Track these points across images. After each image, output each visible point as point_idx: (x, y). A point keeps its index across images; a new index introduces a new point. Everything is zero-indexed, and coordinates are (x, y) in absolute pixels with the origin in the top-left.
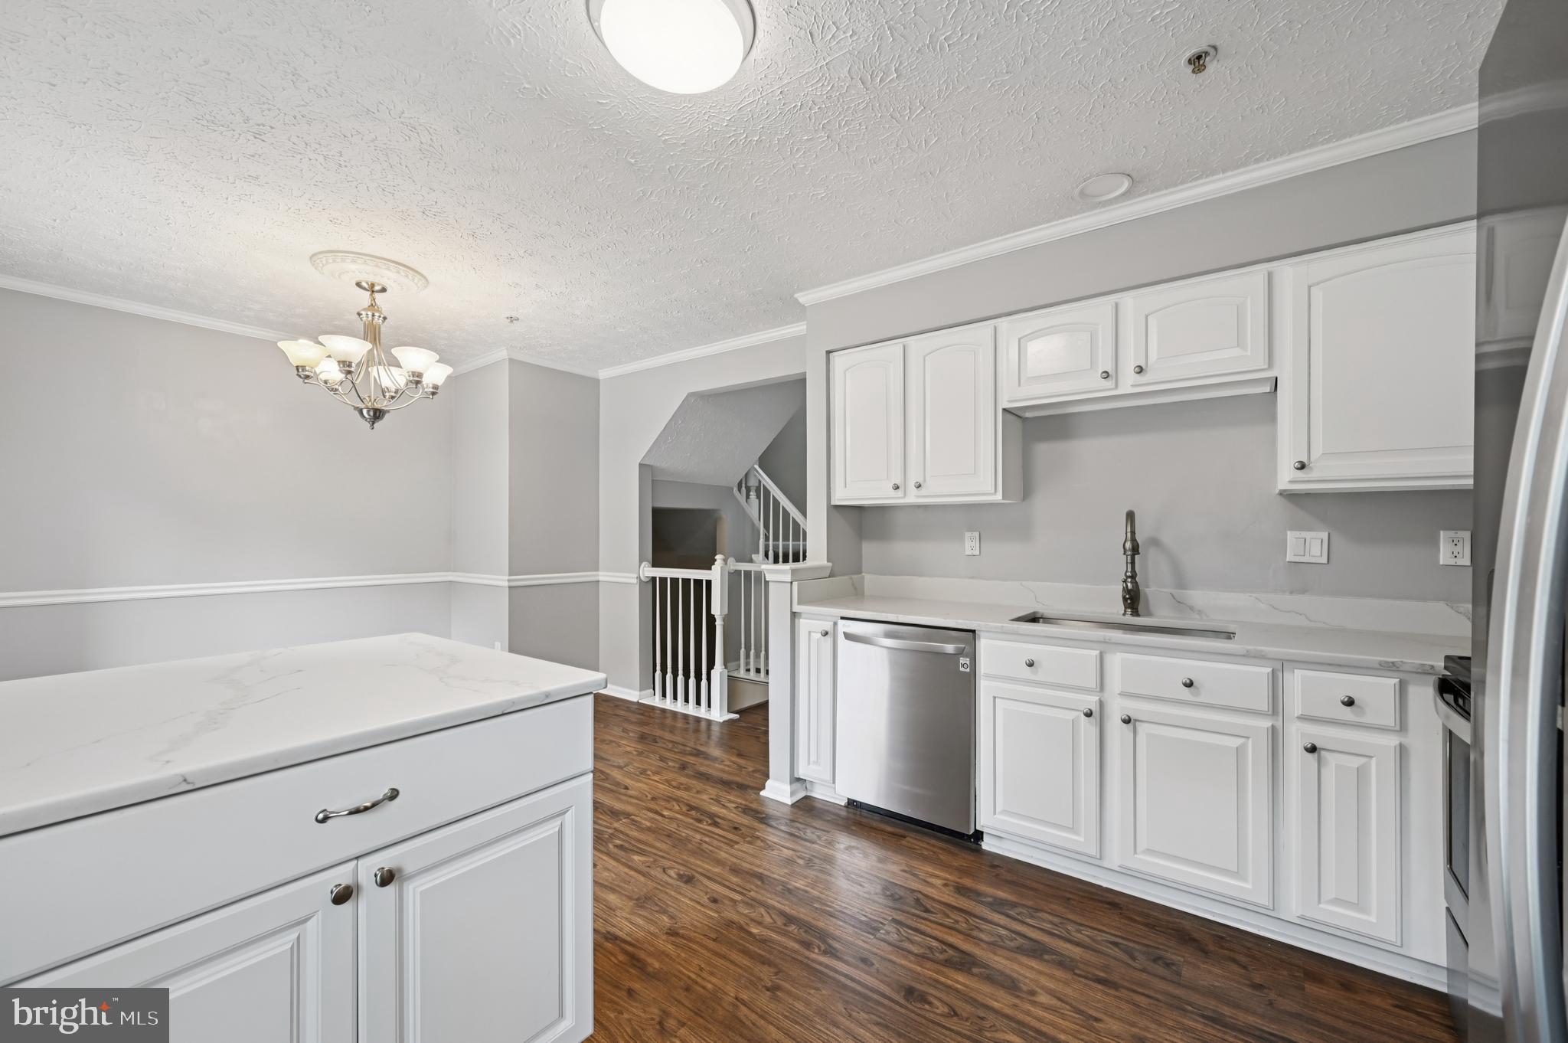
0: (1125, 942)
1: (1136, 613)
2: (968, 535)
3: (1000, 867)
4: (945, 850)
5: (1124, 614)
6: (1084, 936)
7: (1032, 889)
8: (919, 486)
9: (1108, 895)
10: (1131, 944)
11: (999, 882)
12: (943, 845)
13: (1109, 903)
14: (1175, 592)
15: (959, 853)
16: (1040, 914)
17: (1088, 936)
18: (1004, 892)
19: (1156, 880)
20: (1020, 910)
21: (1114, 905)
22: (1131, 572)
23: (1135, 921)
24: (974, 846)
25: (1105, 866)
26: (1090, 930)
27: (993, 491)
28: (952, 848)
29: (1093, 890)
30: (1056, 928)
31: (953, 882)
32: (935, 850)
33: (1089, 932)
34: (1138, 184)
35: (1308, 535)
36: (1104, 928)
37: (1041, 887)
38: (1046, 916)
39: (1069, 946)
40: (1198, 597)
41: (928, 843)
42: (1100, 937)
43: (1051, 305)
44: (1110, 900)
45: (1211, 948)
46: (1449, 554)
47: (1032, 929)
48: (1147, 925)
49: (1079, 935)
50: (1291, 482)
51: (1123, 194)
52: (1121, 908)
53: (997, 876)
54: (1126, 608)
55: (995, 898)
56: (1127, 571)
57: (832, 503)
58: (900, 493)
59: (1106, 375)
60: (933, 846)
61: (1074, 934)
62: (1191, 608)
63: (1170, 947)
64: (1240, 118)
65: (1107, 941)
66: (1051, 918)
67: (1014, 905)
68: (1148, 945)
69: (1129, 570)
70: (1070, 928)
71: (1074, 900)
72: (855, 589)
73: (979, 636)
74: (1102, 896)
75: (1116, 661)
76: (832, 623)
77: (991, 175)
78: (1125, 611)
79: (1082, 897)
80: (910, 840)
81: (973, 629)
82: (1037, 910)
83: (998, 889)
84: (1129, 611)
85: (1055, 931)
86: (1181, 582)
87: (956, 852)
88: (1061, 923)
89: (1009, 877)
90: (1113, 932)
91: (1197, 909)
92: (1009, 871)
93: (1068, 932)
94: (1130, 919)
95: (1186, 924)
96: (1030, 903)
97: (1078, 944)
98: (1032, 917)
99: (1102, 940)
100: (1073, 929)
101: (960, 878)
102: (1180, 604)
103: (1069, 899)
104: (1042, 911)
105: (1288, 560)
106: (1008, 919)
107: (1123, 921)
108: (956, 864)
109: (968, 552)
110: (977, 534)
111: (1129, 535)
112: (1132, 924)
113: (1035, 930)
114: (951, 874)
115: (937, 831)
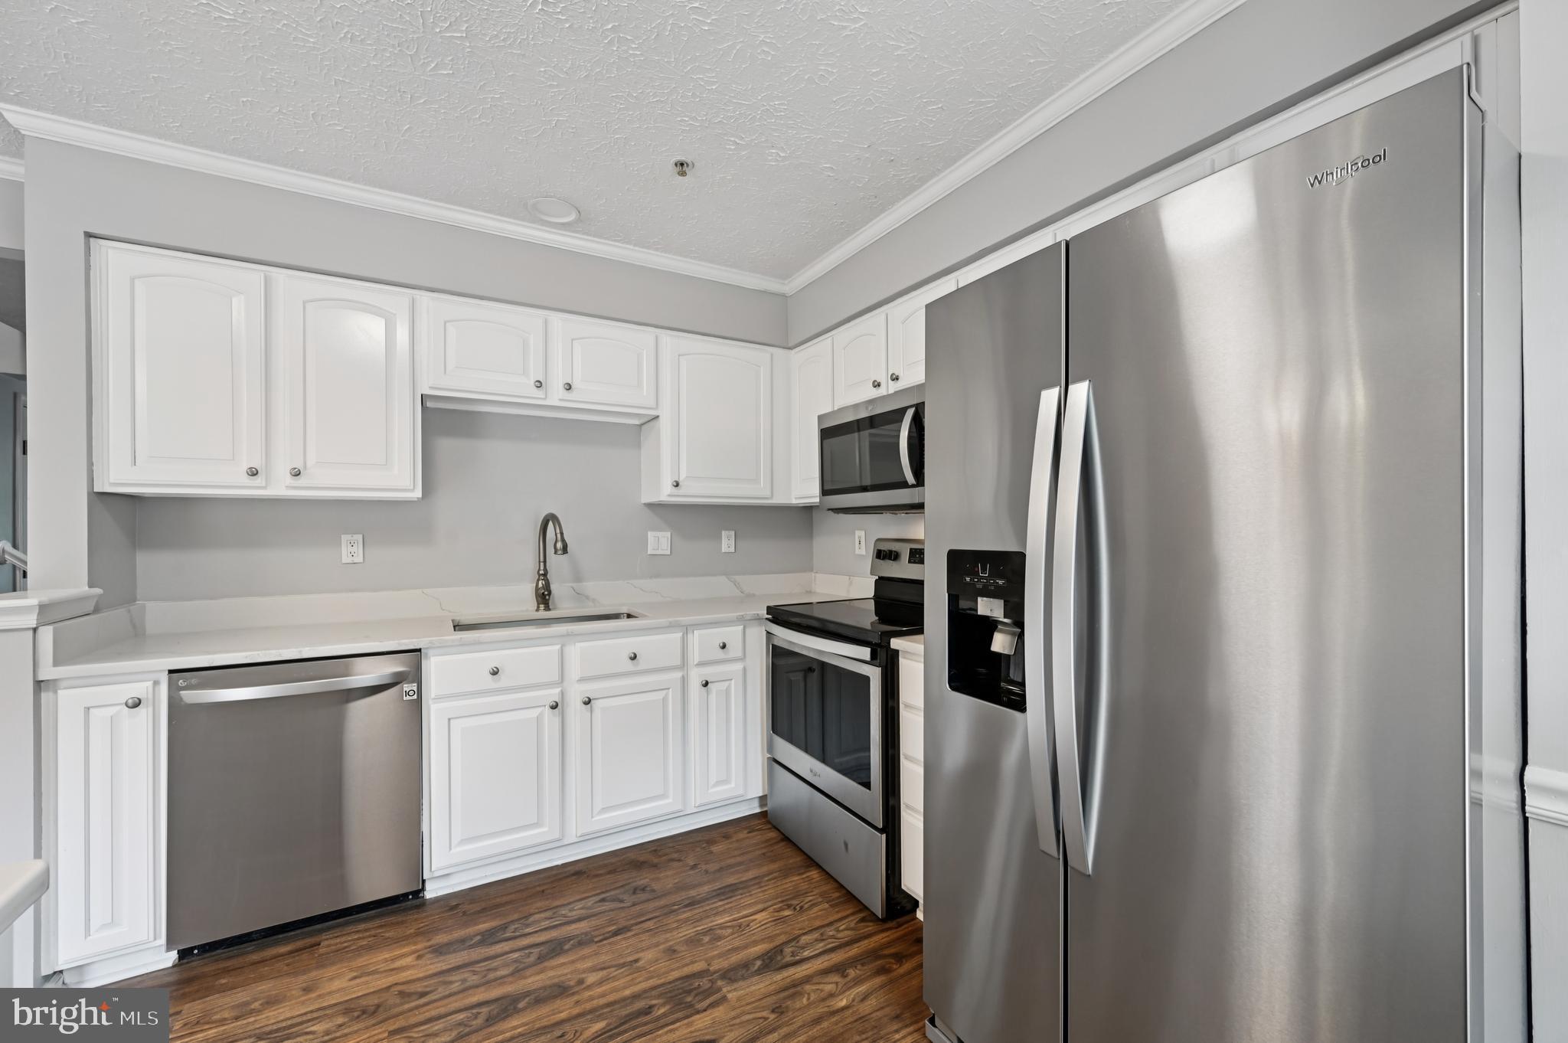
0: (608, 894)
1: (547, 608)
2: (345, 538)
3: (460, 904)
4: (385, 925)
5: (538, 610)
6: (577, 910)
7: (507, 903)
8: (297, 474)
9: (569, 868)
10: (612, 893)
11: (470, 918)
12: (377, 922)
13: (573, 875)
14: (574, 585)
15: (404, 919)
16: (532, 919)
17: (582, 909)
18: (484, 922)
19: (612, 831)
20: (512, 927)
21: (578, 873)
22: (544, 570)
23: (601, 875)
24: (417, 902)
25: (567, 843)
26: (578, 903)
27: (412, 487)
28: (392, 919)
29: (554, 872)
30: (553, 920)
31: (426, 948)
32: (373, 932)
33: (579, 905)
34: (581, 223)
35: (660, 534)
36: (587, 895)
37: (513, 897)
38: (537, 917)
39: (574, 926)
40: (590, 587)
41: (358, 932)
42: (590, 902)
43: (482, 298)
44: (572, 872)
45: (656, 861)
46: (726, 546)
47: (536, 935)
48: (610, 873)
49: (574, 913)
50: (669, 495)
51: (563, 224)
52: (585, 872)
53: (464, 913)
54: (538, 604)
55: (482, 934)
56: (539, 570)
57: (96, 490)
58: (258, 481)
59: (539, 384)
60: (366, 930)
61: (570, 914)
62: (587, 598)
63: (636, 877)
64: (670, 217)
65: (596, 902)
66: (543, 915)
67: (504, 928)
68: (622, 886)
69: (542, 568)
70: (563, 912)
71: (547, 889)
72: (134, 626)
73: (426, 654)
74: (566, 872)
75: (576, 651)
76: (150, 684)
77: (473, 141)
78: (538, 607)
79: (552, 882)
80: (326, 943)
81: (418, 647)
82: (526, 918)
83: (476, 924)
84: (542, 607)
85: (555, 923)
86: (578, 578)
87: (400, 919)
88: (554, 913)
89: (476, 907)
90: (594, 893)
91: (631, 840)
92: (472, 901)
93: (565, 916)
94: (597, 876)
95: (632, 855)
96: (516, 916)
97: (580, 920)
98: (528, 926)
99: (593, 904)
100: (567, 911)
101: (429, 940)
102: (580, 596)
103: (543, 891)
104: (531, 915)
105: (649, 553)
106: (511, 942)
107: (594, 880)
108: (412, 931)
109: (346, 559)
110: (359, 537)
111: (559, 536)
112: (601, 878)
113: (539, 933)
114: (415, 944)
115: (358, 913)
